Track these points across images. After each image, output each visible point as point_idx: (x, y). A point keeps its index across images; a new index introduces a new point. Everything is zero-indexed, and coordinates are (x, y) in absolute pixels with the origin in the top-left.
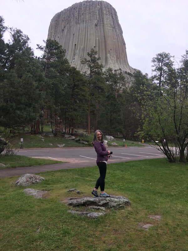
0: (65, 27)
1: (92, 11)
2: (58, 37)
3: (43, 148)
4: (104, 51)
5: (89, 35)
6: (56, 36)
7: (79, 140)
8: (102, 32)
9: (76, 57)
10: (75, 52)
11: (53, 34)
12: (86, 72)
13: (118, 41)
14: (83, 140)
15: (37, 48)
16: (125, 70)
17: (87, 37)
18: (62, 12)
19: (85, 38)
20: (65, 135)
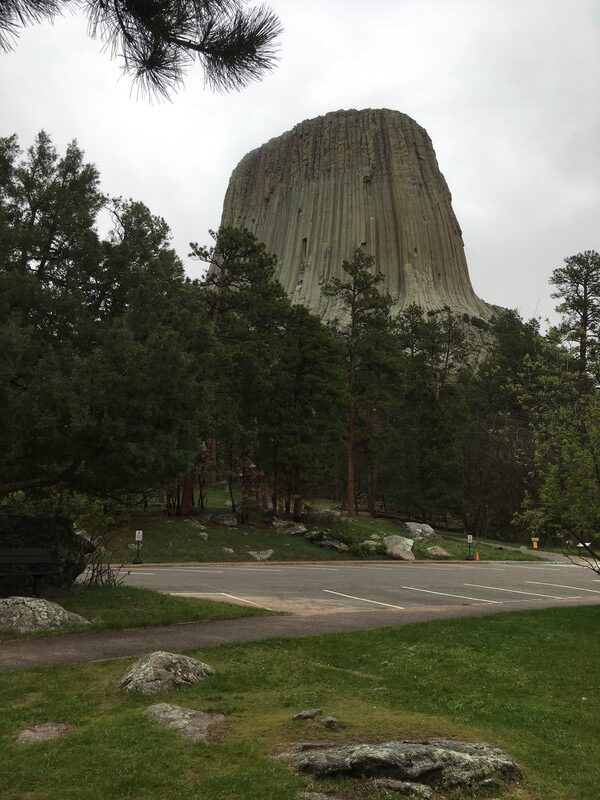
0: (272, 191)
1: (354, 140)
2: (254, 221)
3: (203, 561)
4: (394, 254)
5: (345, 210)
6: (245, 218)
7: (320, 537)
8: (387, 200)
9: (307, 276)
10: (302, 262)
11: (238, 213)
12: (336, 320)
13: (437, 225)
14: (332, 537)
15: (190, 255)
16: (464, 311)
17: (341, 216)
18: (264, 148)
19: (333, 220)
20: (273, 520)
